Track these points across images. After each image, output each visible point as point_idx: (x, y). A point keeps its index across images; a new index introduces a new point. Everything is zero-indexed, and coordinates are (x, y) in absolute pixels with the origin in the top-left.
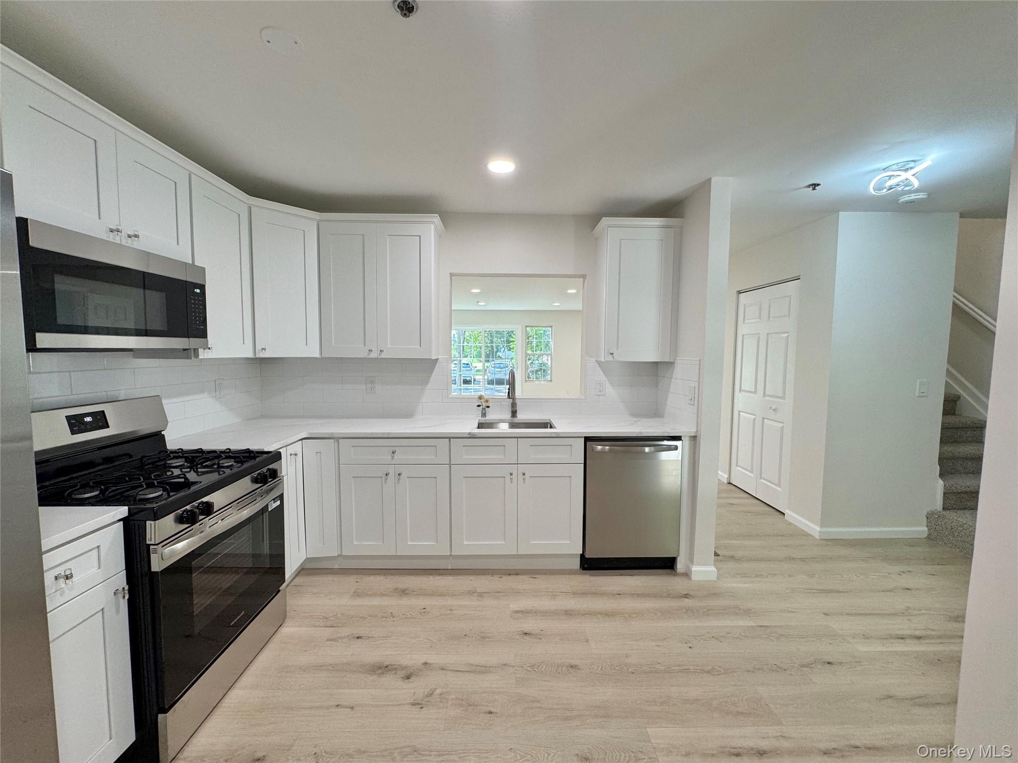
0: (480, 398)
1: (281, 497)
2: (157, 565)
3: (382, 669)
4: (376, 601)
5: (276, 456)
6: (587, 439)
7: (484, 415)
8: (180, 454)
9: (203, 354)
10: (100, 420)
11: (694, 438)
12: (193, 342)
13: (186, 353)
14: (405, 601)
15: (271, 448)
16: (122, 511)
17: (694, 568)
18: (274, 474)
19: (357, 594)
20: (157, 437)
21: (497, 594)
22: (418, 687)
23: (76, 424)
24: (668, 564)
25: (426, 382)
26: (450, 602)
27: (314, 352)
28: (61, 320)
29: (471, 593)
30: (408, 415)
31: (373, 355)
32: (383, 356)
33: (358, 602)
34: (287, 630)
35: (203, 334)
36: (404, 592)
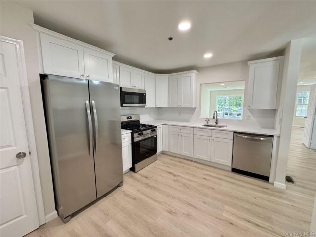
0: (207, 118)
1: (156, 135)
2: (135, 141)
3: (170, 173)
4: (174, 162)
5: (156, 127)
6: (235, 132)
7: (207, 123)
8: (142, 125)
9: (145, 107)
10: (131, 118)
11: (279, 137)
12: (144, 104)
13: (143, 106)
14: (180, 164)
15: (155, 125)
16: (131, 131)
17: (275, 182)
18: (154, 130)
19: (171, 160)
20: (139, 121)
21: (203, 169)
22: (176, 178)
23: (128, 118)
24: (266, 179)
25: (193, 114)
26: (190, 167)
27: (166, 105)
28: (126, 102)
29: (195, 167)
30: (188, 122)
31: (179, 106)
32: (181, 106)
33: (170, 161)
34: (156, 162)
35: (145, 103)
36: (180, 162)
